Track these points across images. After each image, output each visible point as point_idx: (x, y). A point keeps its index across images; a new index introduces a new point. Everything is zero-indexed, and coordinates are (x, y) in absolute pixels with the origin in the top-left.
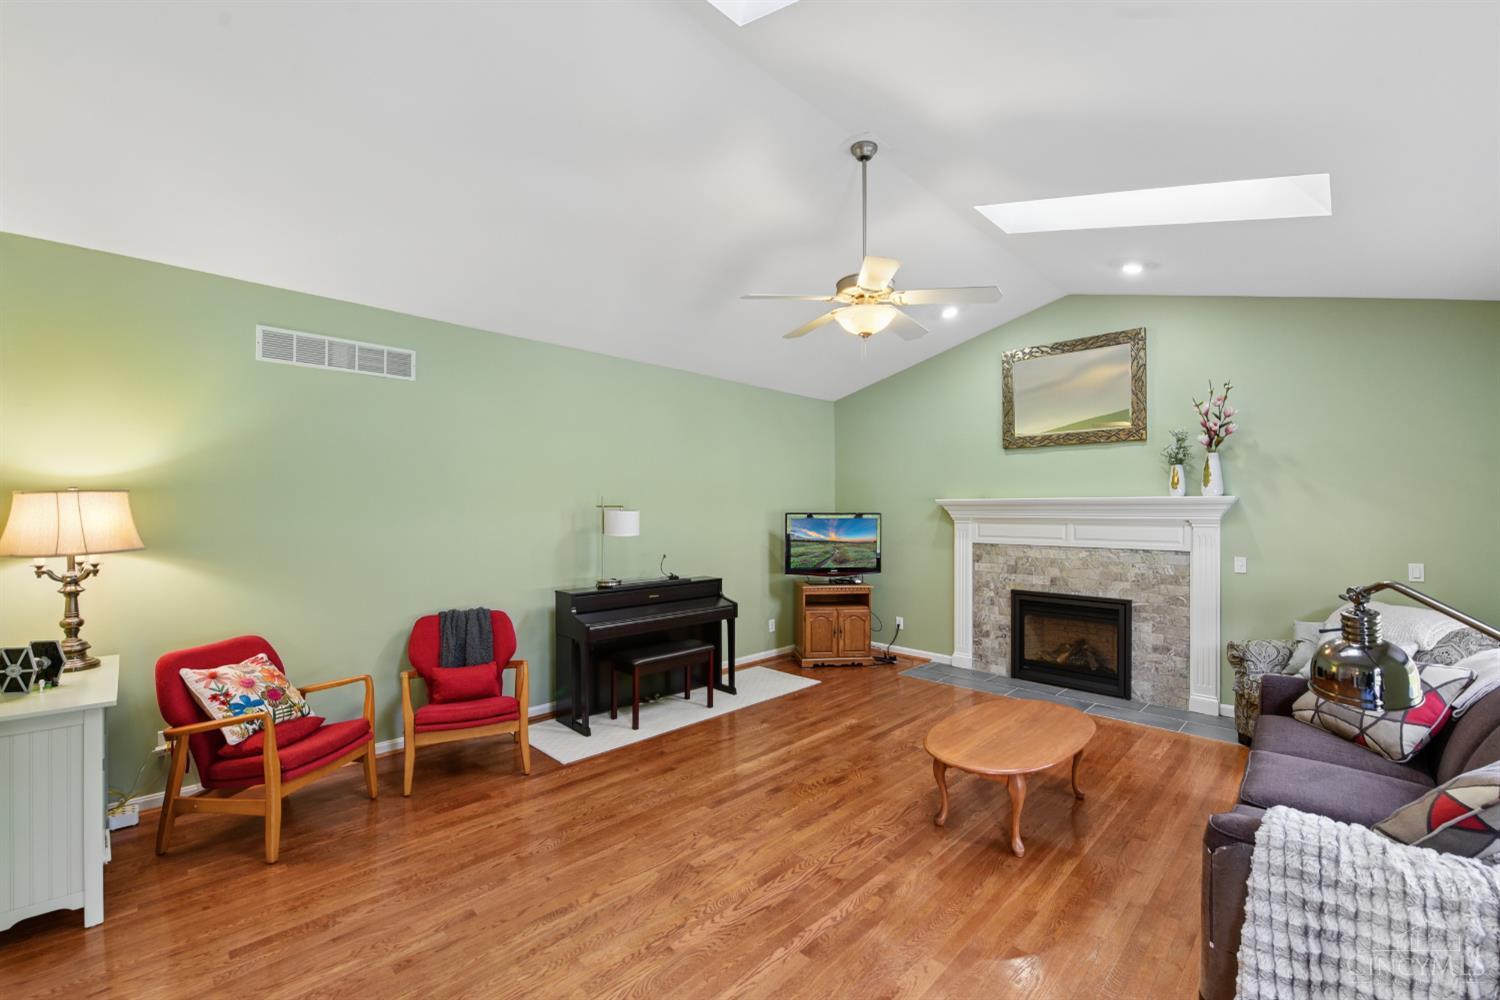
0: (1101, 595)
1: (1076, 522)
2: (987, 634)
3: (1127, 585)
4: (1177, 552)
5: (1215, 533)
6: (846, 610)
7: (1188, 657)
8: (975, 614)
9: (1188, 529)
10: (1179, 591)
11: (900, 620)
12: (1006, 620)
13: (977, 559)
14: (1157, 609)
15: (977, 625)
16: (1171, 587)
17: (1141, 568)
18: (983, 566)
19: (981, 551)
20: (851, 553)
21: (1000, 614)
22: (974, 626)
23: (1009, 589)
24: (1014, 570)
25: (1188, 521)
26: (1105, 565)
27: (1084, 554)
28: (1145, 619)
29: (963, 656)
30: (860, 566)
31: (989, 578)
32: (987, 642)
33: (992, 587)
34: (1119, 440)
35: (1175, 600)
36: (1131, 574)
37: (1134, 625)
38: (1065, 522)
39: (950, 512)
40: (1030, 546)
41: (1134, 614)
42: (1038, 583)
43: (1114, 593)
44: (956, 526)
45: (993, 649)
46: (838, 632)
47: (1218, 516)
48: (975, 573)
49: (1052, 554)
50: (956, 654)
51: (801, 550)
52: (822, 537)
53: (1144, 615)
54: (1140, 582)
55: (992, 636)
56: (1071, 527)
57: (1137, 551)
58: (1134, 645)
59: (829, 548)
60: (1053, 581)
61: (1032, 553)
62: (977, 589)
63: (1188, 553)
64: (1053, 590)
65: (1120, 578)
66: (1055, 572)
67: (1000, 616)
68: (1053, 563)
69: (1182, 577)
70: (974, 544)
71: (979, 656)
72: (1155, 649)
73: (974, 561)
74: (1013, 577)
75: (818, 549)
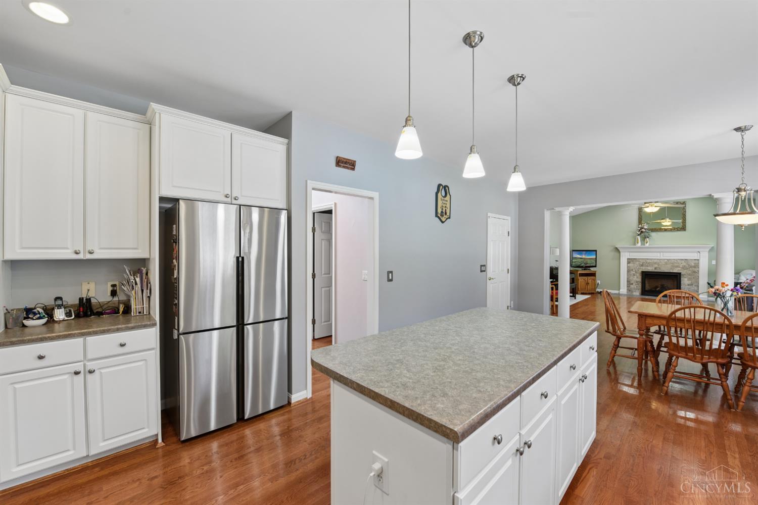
0: (671, 271)
1: (663, 252)
2: (632, 284)
3: (680, 269)
4: (695, 260)
5: (707, 254)
6: (589, 278)
7: (698, 287)
8: (627, 279)
9: (699, 254)
10: (696, 270)
11: (599, 282)
12: (639, 279)
13: (629, 263)
14: (689, 275)
15: (628, 281)
16: (693, 269)
17: (684, 264)
18: (630, 265)
19: (629, 261)
20: (589, 262)
21: (637, 278)
22: (627, 282)
23: (640, 271)
24: (642, 265)
25: (699, 252)
26: (672, 263)
27: (666, 260)
28: (685, 277)
29: (624, 290)
30: (591, 265)
31: (633, 268)
32: (632, 286)
33: (634, 270)
34: (678, 230)
35: (694, 272)
36: (681, 266)
37: (682, 279)
38: (660, 252)
39: (620, 250)
40: (648, 259)
41: (682, 276)
42: (650, 269)
43: (676, 270)
44: (622, 254)
45: (634, 288)
46: (588, 284)
47: (708, 250)
48: (628, 267)
49: (655, 261)
50: (621, 290)
51: (575, 260)
52: (581, 257)
53: (685, 276)
54: (684, 268)
55: (634, 284)
56: (662, 253)
57: (683, 260)
58: (682, 284)
59: (582, 260)
60: (655, 268)
61: (648, 261)
62: (628, 271)
63: (698, 260)
64: (656, 271)
65: (678, 267)
66: (656, 266)
67: (638, 278)
68: (655, 263)
69: (697, 266)
70: (628, 259)
71: (629, 290)
72: (688, 285)
73: (627, 264)
74: (641, 267)
75: (580, 260)
